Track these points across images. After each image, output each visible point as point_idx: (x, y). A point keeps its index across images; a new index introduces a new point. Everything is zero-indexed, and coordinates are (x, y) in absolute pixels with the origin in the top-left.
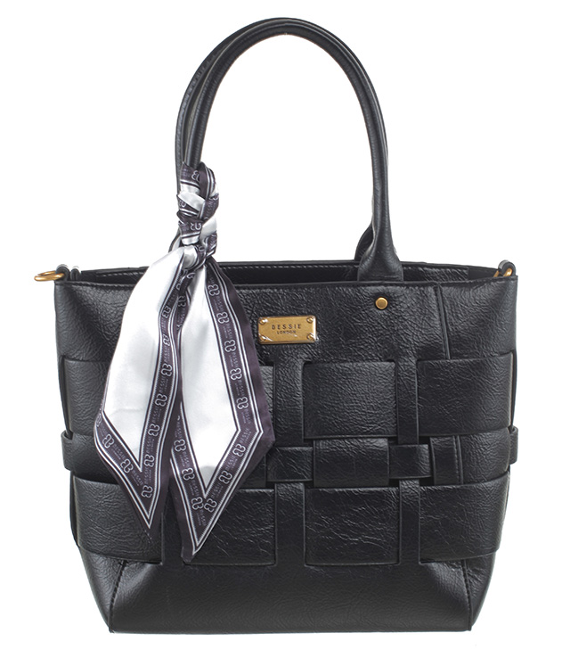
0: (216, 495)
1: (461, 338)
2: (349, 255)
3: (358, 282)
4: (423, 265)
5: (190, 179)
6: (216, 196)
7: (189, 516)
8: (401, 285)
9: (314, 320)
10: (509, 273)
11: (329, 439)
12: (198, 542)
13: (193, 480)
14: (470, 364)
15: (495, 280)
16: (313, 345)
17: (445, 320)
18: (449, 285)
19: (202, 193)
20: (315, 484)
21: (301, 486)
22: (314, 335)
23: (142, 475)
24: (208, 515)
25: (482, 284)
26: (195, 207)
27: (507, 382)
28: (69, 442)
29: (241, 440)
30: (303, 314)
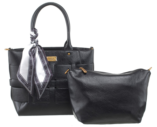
0: (43, 87)
1: (83, 61)
2: (63, 46)
3: (65, 50)
4: (77, 48)
5: (33, 30)
6: (38, 34)
7: (39, 91)
8: (73, 51)
9: (56, 57)
10: (92, 49)
11: (59, 79)
12: (40, 96)
13: (39, 85)
14: (86, 65)
15: (90, 50)
16: (56, 62)
17: (80, 57)
18: (81, 51)
19: (35, 33)
20: (57, 87)
21: (54, 88)
22: (56, 60)
23: (28, 84)
24: (42, 91)
25: (87, 51)
26: (34, 36)
27: (92, 69)
28: (11, 81)
29: (47, 77)
30: (54, 56)
